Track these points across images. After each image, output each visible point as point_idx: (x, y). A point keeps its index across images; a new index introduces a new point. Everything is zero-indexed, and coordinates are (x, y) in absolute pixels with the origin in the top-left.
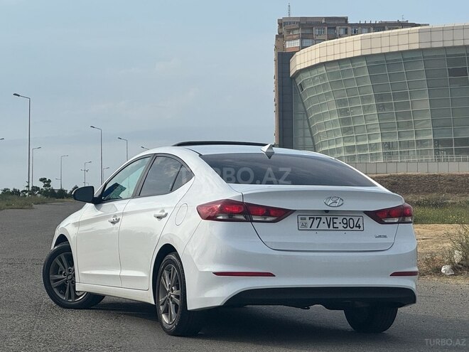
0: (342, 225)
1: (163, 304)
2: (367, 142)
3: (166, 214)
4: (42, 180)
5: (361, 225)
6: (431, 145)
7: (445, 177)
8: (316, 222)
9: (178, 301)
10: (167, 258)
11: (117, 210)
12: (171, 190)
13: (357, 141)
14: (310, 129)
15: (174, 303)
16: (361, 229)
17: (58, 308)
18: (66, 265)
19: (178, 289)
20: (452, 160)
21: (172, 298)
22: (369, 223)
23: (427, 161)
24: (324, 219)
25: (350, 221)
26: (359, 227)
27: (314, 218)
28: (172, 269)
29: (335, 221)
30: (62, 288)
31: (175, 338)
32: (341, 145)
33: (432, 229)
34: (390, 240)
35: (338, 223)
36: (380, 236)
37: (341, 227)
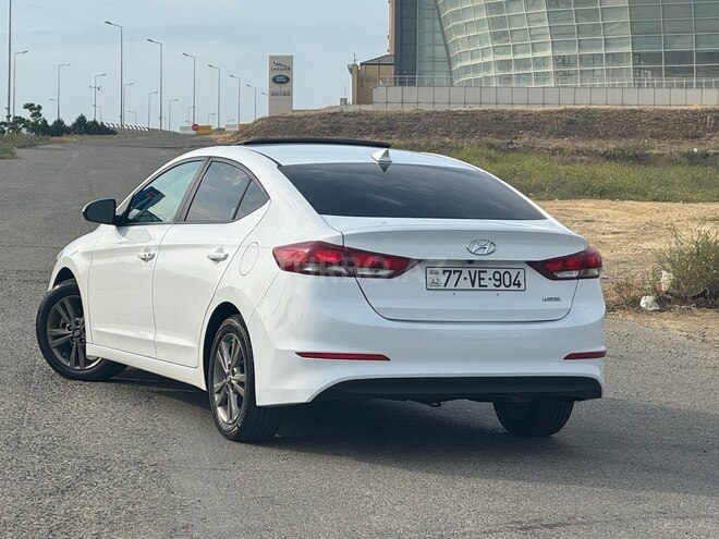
0: (493, 281)
1: (218, 392)
2: (529, 55)
3: (226, 256)
4: (29, 106)
5: (522, 283)
6: (628, 61)
7: (648, 114)
8: (454, 277)
9: (242, 391)
10: (225, 323)
11: (151, 239)
12: (234, 219)
13: (515, 53)
14: (443, 33)
15: (236, 392)
16: (522, 287)
17: (59, 379)
18: (71, 314)
19: (242, 372)
20: (660, 86)
21: (232, 385)
22: (534, 279)
23: (621, 87)
24: (465, 273)
25: (505, 276)
26: (519, 285)
27: (450, 272)
28: (233, 340)
29: (482, 275)
30: (66, 348)
31: (237, 446)
32: (490, 58)
33: (628, 210)
34: (564, 304)
35: (487, 279)
36: (550, 299)
37: (491, 284)
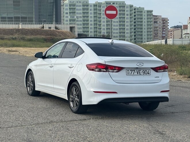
3: (73, 66)
8: (133, 72)
11: (52, 62)
12: (75, 57)
16: (150, 74)
21: (75, 100)
22: (153, 72)
24: (136, 71)
25: (145, 71)
26: (149, 74)
27: (132, 70)
29: (140, 71)
34: (160, 78)
35: (141, 72)
36: (156, 77)
37: (142, 74)
